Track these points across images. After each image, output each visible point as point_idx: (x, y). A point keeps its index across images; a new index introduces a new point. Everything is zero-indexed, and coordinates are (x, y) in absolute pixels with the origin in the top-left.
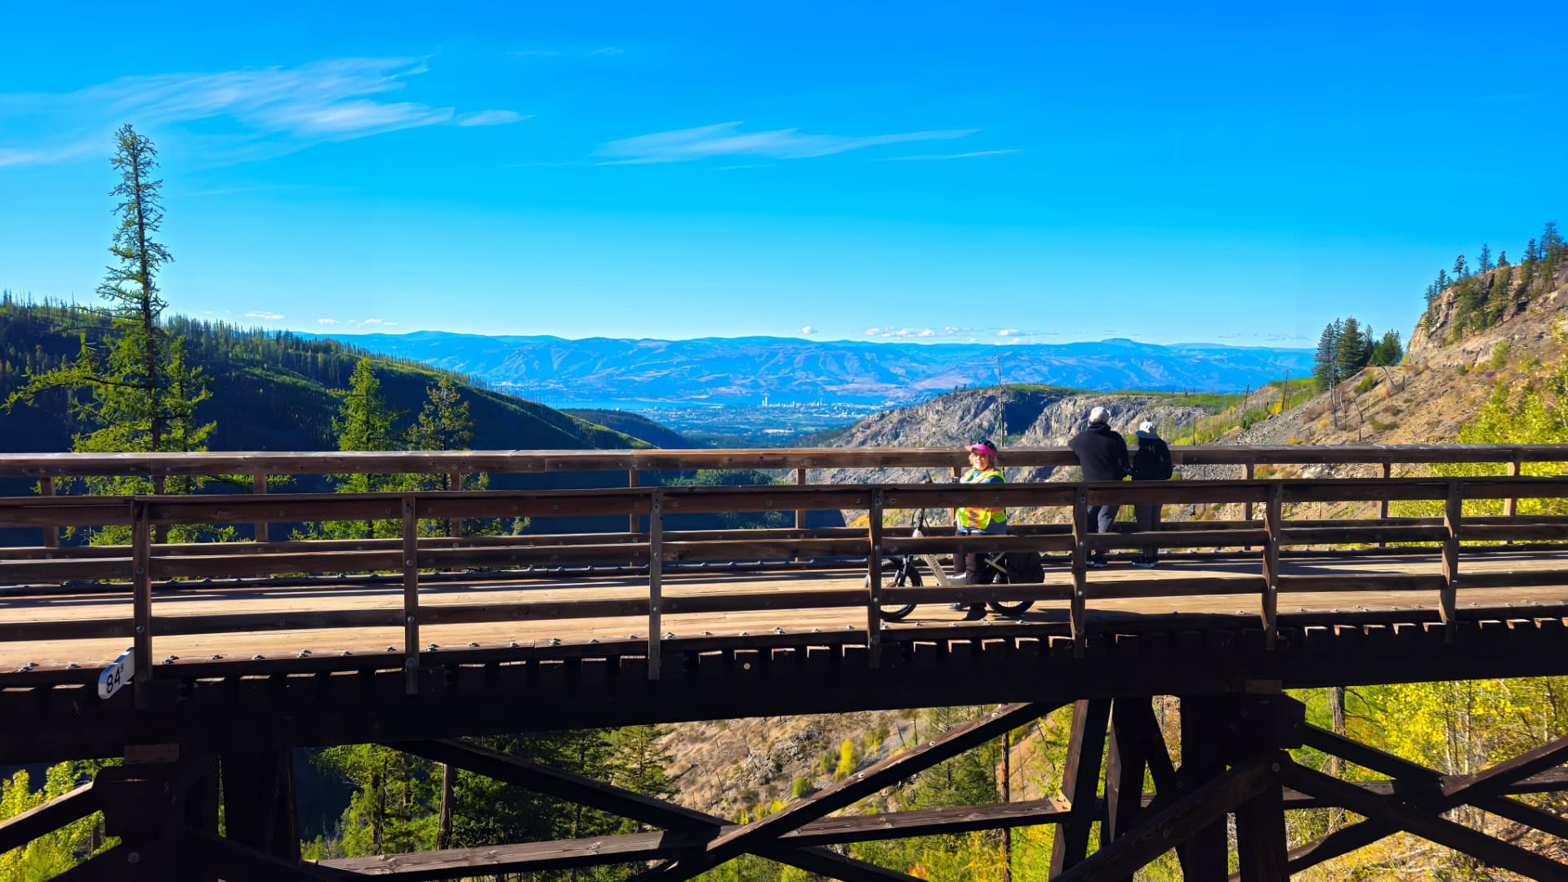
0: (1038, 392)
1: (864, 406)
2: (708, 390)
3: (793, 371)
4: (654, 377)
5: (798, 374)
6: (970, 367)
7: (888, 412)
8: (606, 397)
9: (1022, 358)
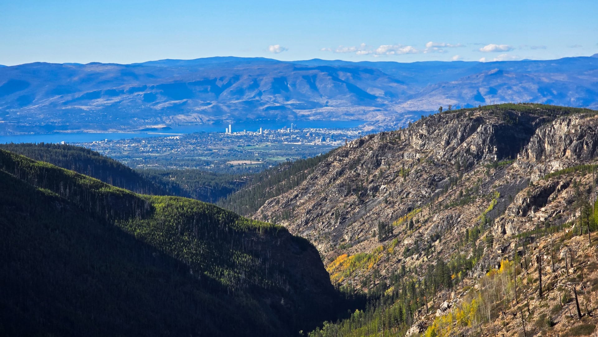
0: (529, 111)
1: (339, 132)
2: (164, 118)
3: (260, 94)
4: (102, 105)
5: (265, 98)
6: (454, 87)
7: (367, 137)
8: (49, 129)
9: (510, 76)
